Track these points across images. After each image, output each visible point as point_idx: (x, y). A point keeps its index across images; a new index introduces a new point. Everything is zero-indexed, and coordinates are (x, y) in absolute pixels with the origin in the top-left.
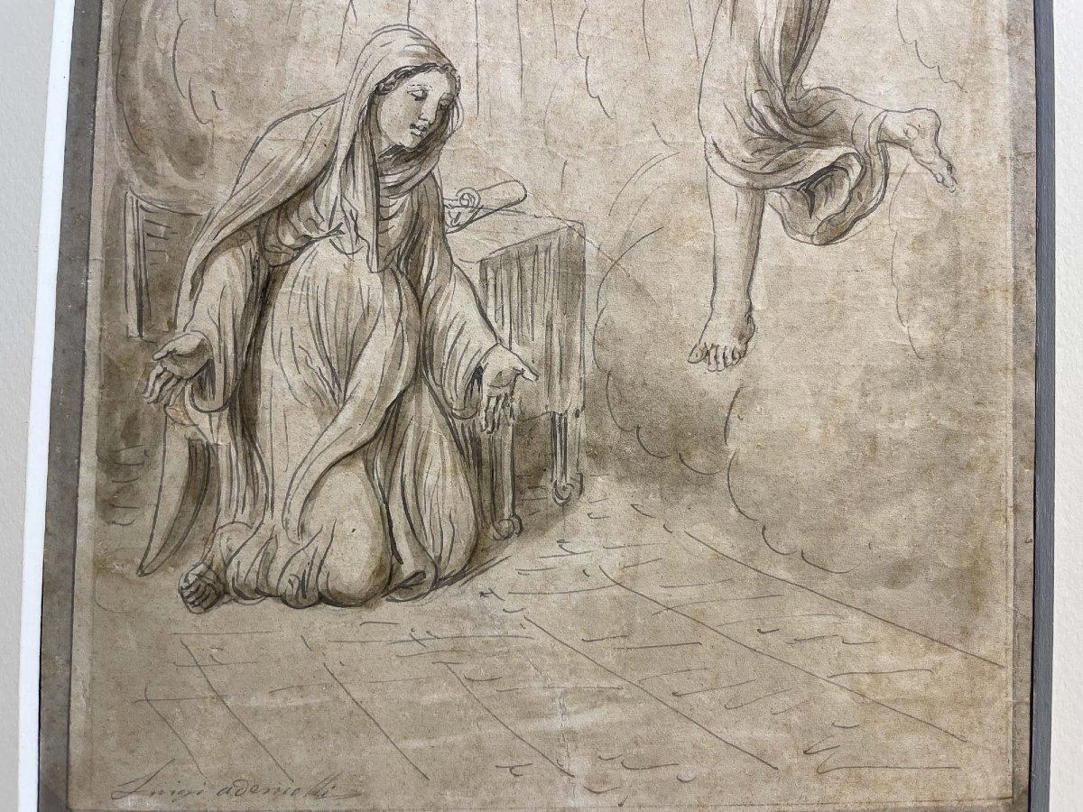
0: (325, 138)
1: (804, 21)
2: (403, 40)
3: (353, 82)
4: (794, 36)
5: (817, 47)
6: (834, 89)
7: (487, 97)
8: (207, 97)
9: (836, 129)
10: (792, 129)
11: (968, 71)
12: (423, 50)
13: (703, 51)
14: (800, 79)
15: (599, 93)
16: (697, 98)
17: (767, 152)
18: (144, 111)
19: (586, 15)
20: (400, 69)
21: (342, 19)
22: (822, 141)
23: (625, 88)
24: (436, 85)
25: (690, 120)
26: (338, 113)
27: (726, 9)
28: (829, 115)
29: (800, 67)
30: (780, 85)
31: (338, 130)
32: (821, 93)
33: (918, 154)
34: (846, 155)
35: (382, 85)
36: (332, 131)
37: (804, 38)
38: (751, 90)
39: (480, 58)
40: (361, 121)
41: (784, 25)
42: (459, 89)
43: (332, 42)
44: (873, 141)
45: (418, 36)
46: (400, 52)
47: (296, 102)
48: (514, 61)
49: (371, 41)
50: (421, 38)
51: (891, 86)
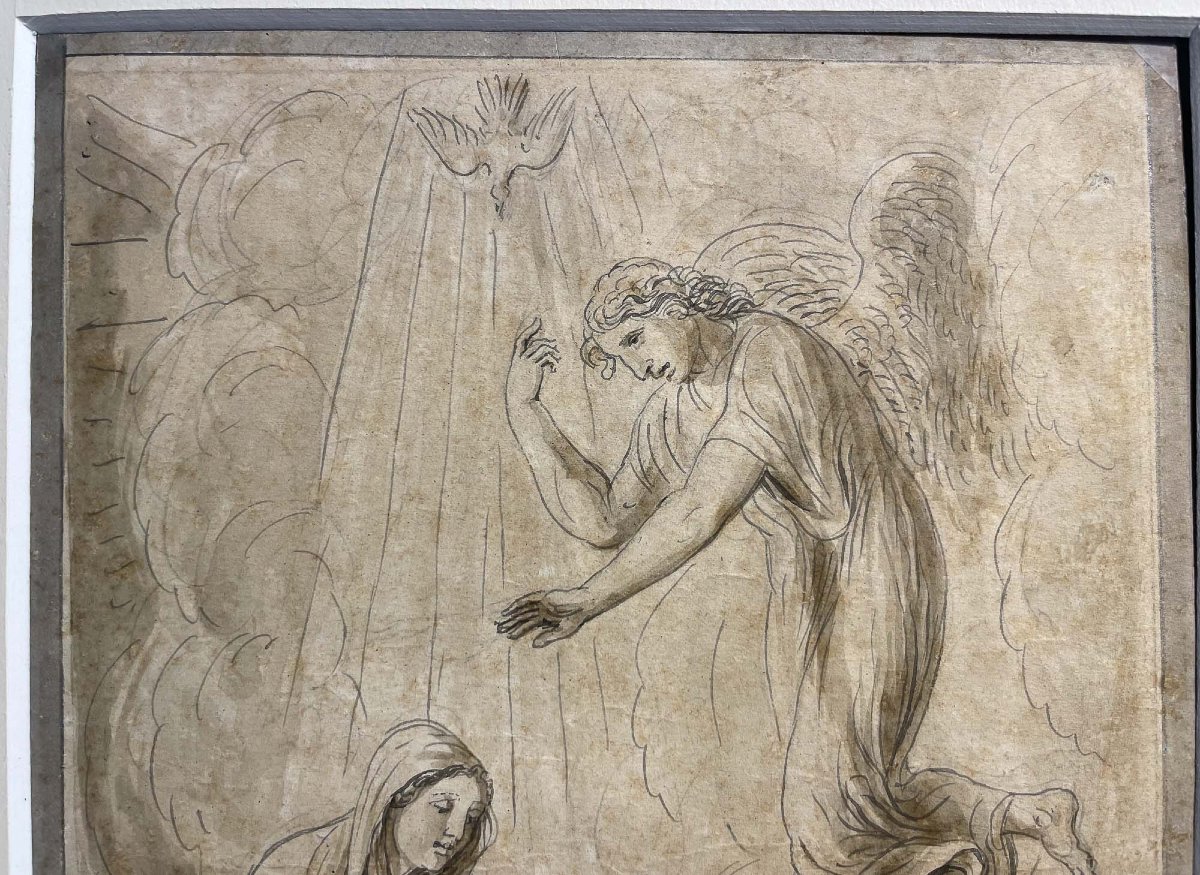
0: (333, 863)
1: (908, 688)
2: (422, 739)
3: (364, 795)
4: (897, 705)
5: (925, 721)
6: (947, 770)
7: (526, 805)
8: (192, 818)
9: (952, 820)
10: (897, 822)
11: (1112, 740)
12: (446, 749)
13: (786, 731)
14: (905, 761)
15: (661, 790)
16: (779, 789)
17: (867, 852)
18: (120, 837)
19: (643, 695)
20: (420, 775)
21: (350, 717)
22: (934, 835)
23: (691, 783)
24: (463, 792)
25: (774, 818)
26: (348, 833)
27: (811, 677)
28: (942, 803)
29: (905, 745)
30: (881, 768)
31: (347, 853)
32: (932, 776)
33: (1052, 846)
34: (963, 852)
35: (399, 796)
36: (341, 855)
37: (909, 708)
38: (845, 776)
39: (516, 755)
40: (374, 841)
41: (885, 693)
42: (491, 797)
43: (336, 747)
44: (996, 832)
45: (441, 733)
46: (418, 754)
47: (297, 821)
48: (556, 756)
49: (384, 742)
50: (444, 735)
51: (1018, 764)
